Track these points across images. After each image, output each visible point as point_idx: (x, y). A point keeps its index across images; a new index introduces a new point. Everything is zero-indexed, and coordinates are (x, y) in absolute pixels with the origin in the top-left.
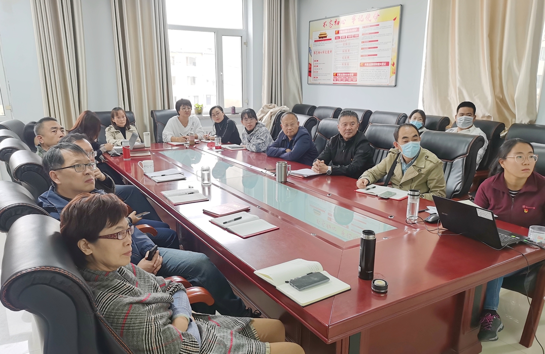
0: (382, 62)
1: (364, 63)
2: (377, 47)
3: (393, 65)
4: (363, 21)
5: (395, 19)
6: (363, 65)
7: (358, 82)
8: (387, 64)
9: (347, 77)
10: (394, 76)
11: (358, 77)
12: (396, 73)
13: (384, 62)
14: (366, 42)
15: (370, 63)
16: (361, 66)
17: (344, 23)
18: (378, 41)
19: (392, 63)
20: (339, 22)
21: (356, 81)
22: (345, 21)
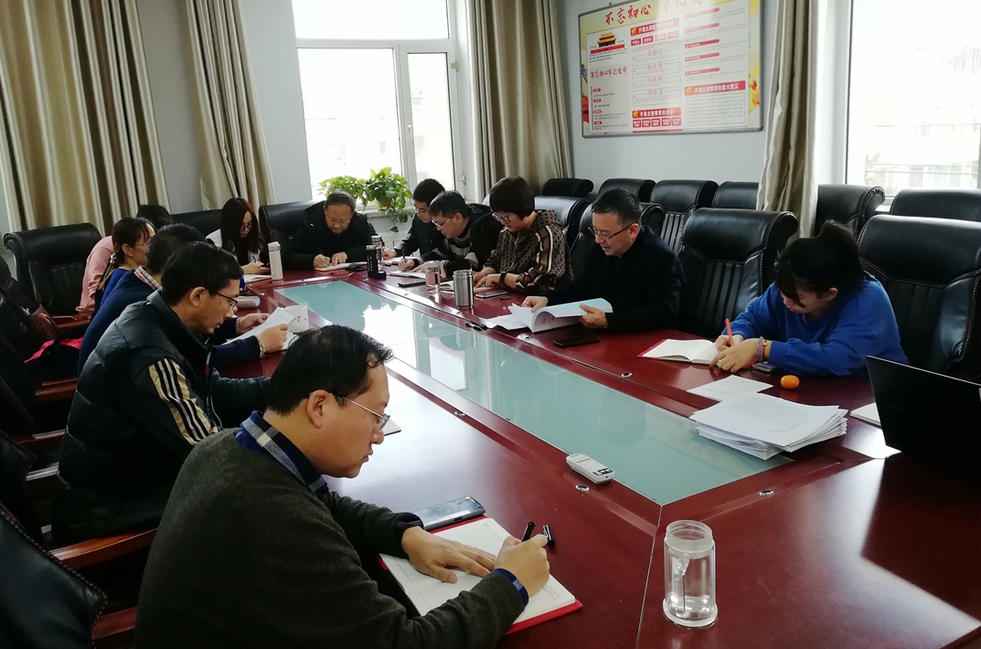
0: (729, 84)
1: (694, 88)
2: (718, 54)
3: (754, 86)
4: (685, 3)
6: (692, 91)
7: (684, 126)
8: (742, 85)
9: (661, 118)
10: (757, 109)
11: (683, 116)
12: (762, 102)
13: (734, 83)
14: (694, 45)
15: (705, 86)
16: (689, 94)
17: (647, 13)
18: (717, 41)
19: (752, 83)
20: (637, 10)
21: (680, 124)
22: (649, 6)
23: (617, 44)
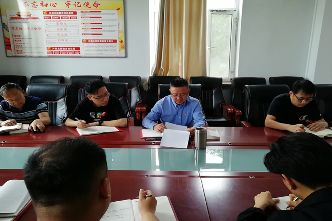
0: (108, 40)
1: (88, 40)
2: (101, 29)
3: (122, 42)
4: (80, 6)
5: (118, 9)
7: (82, 55)
8: (115, 41)
9: (67, 51)
10: (124, 50)
11: (81, 51)
12: (125, 48)
13: (111, 40)
14: (87, 23)
15: (95, 40)
16: (85, 42)
17: (55, 6)
18: (101, 24)
19: (120, 41)
20: (47, 4)
21: (80, 53)
22: (56, 4)
23: (32, 16)
